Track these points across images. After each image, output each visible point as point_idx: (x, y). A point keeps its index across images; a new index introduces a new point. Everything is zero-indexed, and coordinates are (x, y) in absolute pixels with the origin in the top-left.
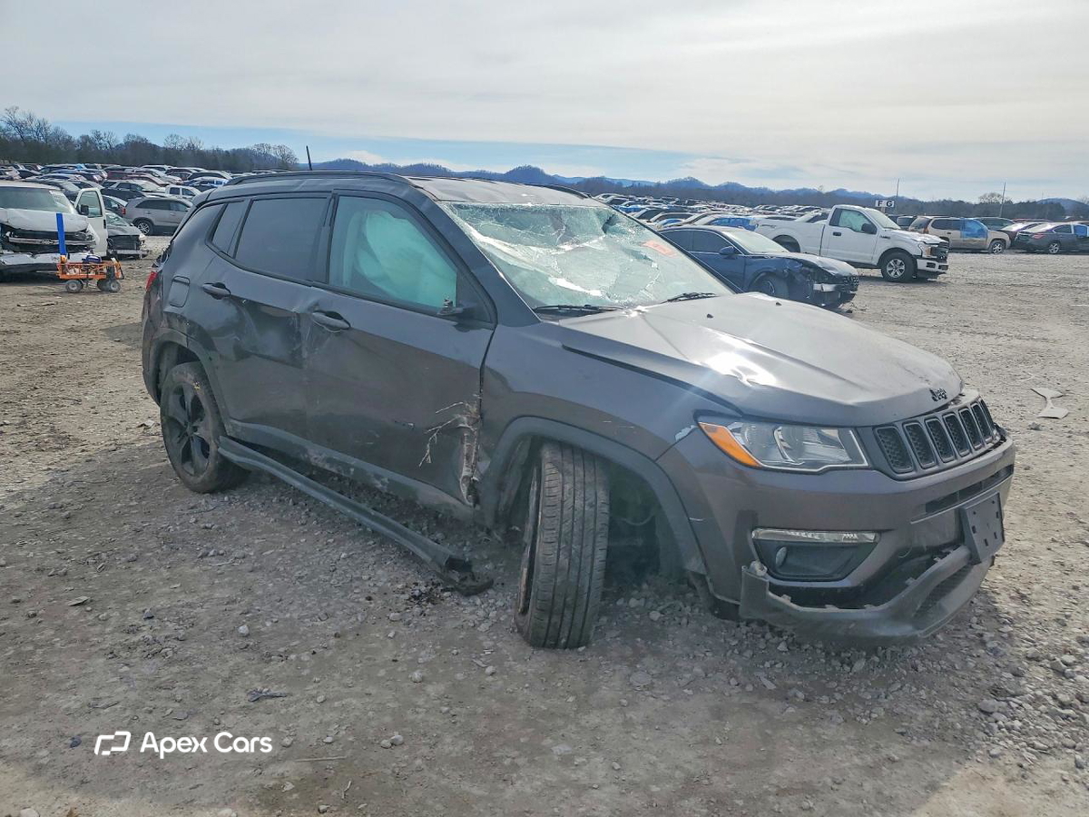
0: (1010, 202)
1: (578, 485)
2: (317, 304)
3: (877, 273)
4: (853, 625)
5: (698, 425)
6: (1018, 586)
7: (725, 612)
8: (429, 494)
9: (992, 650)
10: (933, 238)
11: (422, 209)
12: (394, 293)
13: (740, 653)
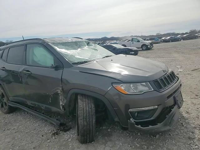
0: (161, 34)
1: (87, 104)
2: (24, 69)
3: (141, 49)
4: (156, 130)
5: (112, 86)
6: (185, 110)
7: (125, 129)
8: (54, 109)
9: (185, 127)
10: (150, 42)
11: (44, 45)
12: (43, 64)
13: (130, 137)
